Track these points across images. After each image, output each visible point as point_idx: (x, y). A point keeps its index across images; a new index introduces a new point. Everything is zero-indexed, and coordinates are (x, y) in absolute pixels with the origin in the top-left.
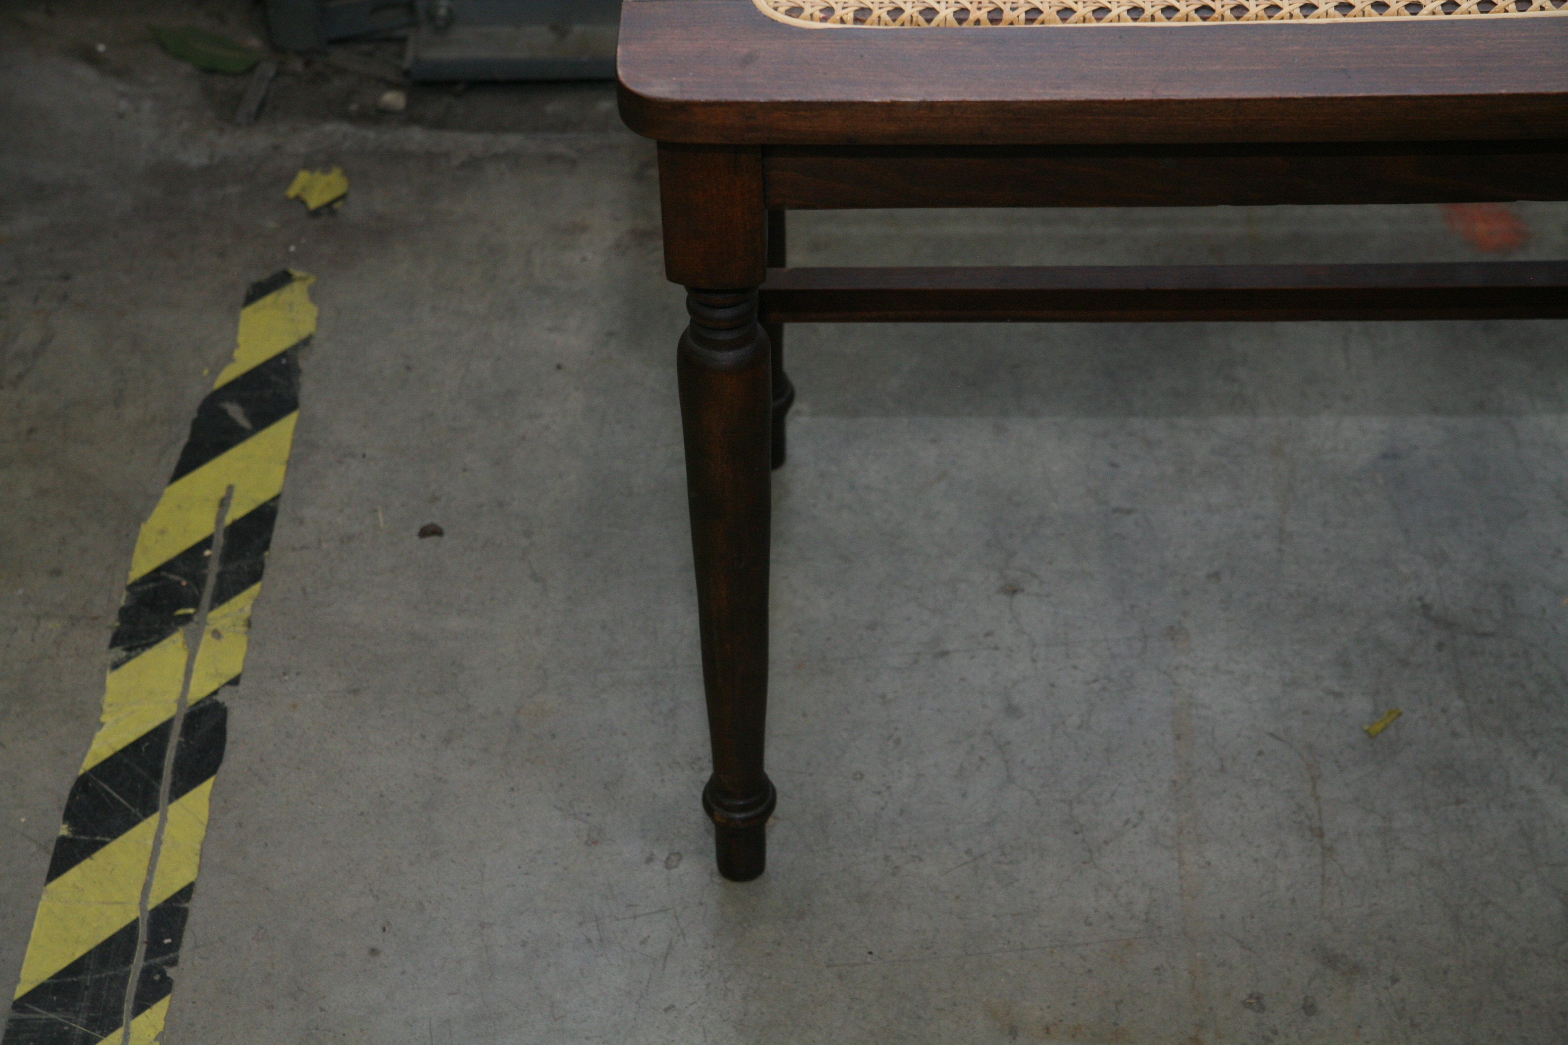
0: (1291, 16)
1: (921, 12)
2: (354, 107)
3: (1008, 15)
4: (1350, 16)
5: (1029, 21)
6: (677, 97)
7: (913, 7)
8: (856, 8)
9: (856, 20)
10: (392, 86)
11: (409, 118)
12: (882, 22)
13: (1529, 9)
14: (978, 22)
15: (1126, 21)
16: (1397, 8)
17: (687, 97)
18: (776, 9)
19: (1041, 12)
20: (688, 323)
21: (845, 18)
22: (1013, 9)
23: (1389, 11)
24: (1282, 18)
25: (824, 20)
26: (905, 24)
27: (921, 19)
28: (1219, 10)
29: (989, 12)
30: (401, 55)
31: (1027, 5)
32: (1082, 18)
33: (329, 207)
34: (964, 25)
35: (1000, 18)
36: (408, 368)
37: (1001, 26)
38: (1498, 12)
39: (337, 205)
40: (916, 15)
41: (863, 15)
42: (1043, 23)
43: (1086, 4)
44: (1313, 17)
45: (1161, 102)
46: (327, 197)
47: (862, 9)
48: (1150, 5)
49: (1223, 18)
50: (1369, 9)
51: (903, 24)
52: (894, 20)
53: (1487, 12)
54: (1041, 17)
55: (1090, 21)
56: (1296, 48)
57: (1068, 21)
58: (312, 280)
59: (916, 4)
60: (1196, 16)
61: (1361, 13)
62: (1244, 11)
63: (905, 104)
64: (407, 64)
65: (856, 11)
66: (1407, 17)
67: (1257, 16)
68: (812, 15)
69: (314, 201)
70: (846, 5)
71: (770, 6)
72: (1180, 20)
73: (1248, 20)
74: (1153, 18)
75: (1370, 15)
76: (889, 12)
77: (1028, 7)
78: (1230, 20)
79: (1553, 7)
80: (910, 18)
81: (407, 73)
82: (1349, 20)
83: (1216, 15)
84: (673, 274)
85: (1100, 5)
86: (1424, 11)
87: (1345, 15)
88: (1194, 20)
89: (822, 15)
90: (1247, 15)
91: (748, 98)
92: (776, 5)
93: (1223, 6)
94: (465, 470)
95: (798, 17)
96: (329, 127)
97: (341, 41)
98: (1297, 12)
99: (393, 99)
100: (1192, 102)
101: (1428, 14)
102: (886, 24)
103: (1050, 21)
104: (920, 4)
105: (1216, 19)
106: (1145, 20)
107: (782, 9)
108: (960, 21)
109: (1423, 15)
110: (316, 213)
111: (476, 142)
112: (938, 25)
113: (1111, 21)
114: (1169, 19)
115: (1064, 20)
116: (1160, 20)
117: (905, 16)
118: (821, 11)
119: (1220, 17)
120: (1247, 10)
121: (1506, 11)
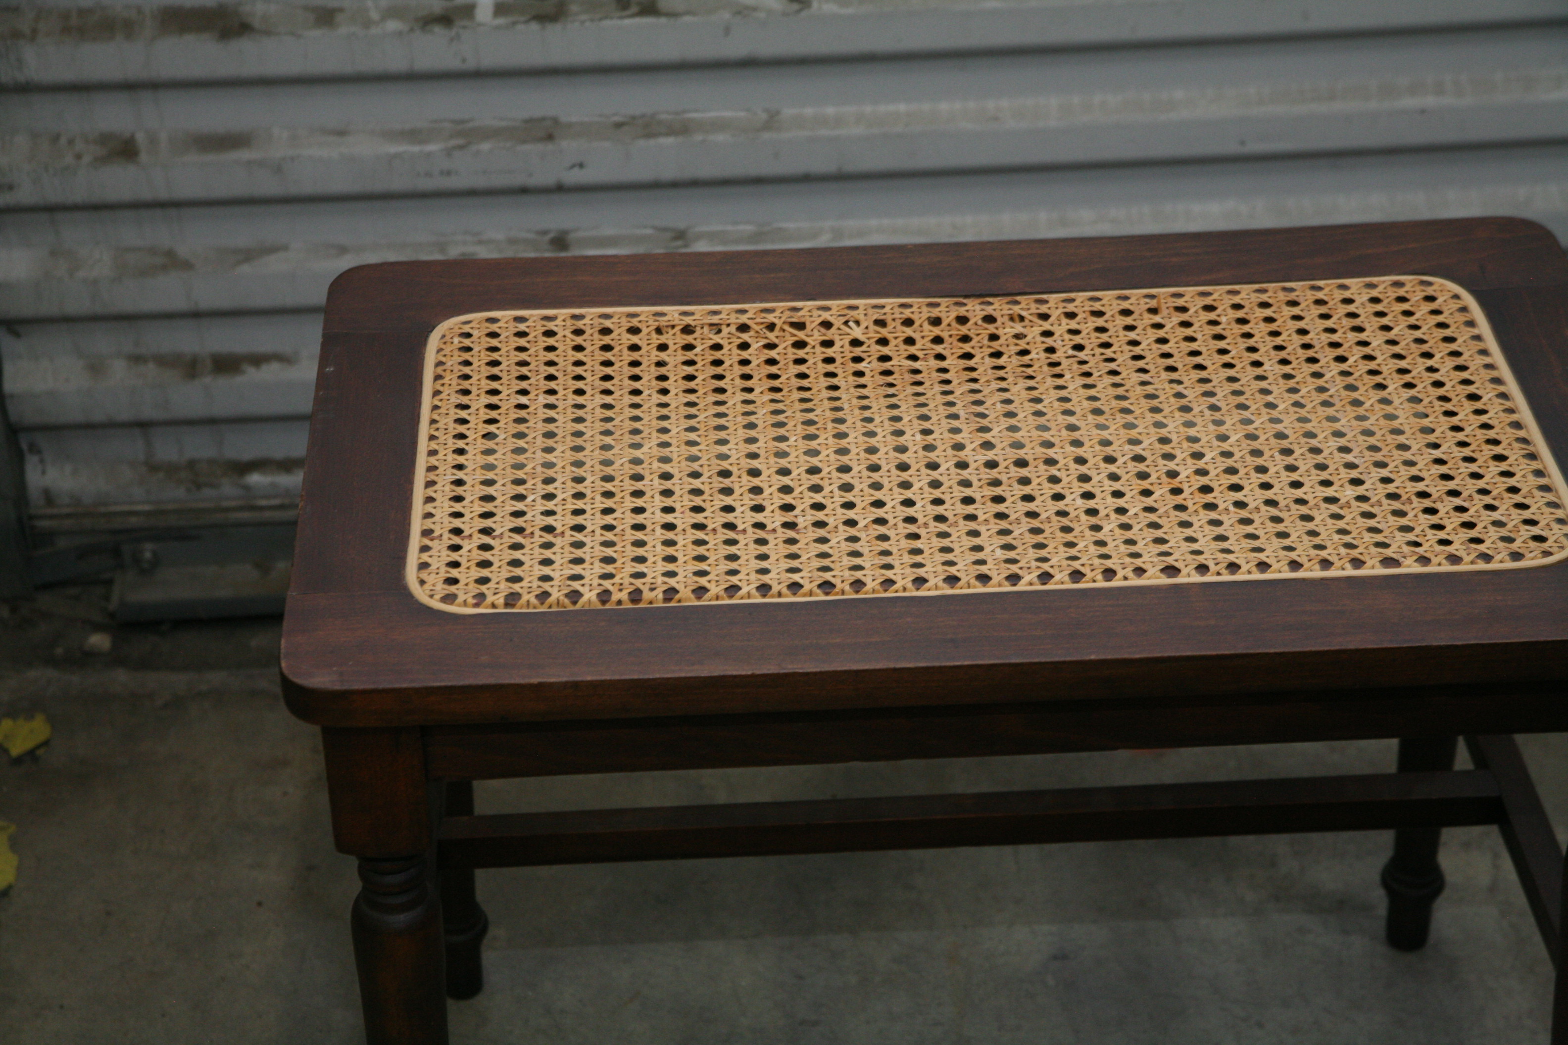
0: (905, 589)
1: (567, 595)
2: (59, 651)
3: (647, 595)
4: (957, 588)
5: (667, 600)
6: (337, 687)
7: (559, 591)
8: (506, 594)
9: (507, 605)
10: (98, 628)
11: (115, 659)
12: (531, 606)
13: (1114, 579)
14: (619, 602)
15: (755, 598)
16: (998, 580)
17: (346, 687)
18: (431, 596)
19: (677, 592)
20: (360, 889)
21: (496, 602)
22: (652, 590)
23: (991, 582)
24: (897, 591)
25: (477, 605)
26: (553, 606)
27: (567, 601)
28: (839, 586)
29: (630, 593)
30: (107, 598)
31: (664, 585)
32: (715, 596)
33: (31, 754)
34: (607, 606)
35: (639, 598)
36: (108, 914)
37: (641, 605)
38: (1088, 582)
39: (40, 752)
40: (562, 598)
41: (514, 600)
42: (679, 601)
43: (719, 583)
44: (924, 590)
45: (787, 675)
46: (29, 745)
47: (512, 594)
48: (777, 582)
49: (843, 592)
50: (973, 581)
51: (550, 607)
52: (542, 603)
53: (1078, 582)
54: (677, 597)
55: (723, 599)
56: (909, 619)
57: (703, 598)
58: (13, 829)
59: (562, 587)
60: (818, 591)
61: (966, 585)
62: (862, 586)
63: (550, 685)
64: (113, 605)
65: (506, 596)
66: (1007, 588)
67: (874, 590)
68: (465, 601)
69: (16, 750)
70: (497, 591)
71: (426, 594)
72: (804, 595)
73: (866, 594)
74: (780, 595)
75: (975, 587)
76: (537, 596)
77: (665, 587)
78: (850, 594)
79: (1135, 577)
80: (556, 601)
81: (112, 615)
82: (956, 591)
83: (836, 590)
84: (342, 845)
85: (731, 584)
86: (1023, 582)
87: (952, 588)
88: (817, 595)
89: (474, 601)
90: (865, 589)
91: (405, 685)
92: (432, 593)
93: (843, 582)
94: (163, 1016)
95: (452, 603)
96: (32, 674)
97: (47, 587)
98: (910, 585)
99: (99, 641)
100: (815, 674)
101: (1026, 585)
102: (535, 608)
103: (686, 600)
104: (565, 588)
105: (837, 594)
106: (773, 596)
107: (438, 597)
108: (604, 602)
109: (1021, 587)
110: (18, 761)
111: (179, 681)
112: (583, 607)
113: (742, 598)
114: (795, 594)
115: (699, 598)
116: (786, 596)
117: (552, 599)
118: (474, 597)
119: (841, 592)
120: (864, 584)
121: (1094, 581)
